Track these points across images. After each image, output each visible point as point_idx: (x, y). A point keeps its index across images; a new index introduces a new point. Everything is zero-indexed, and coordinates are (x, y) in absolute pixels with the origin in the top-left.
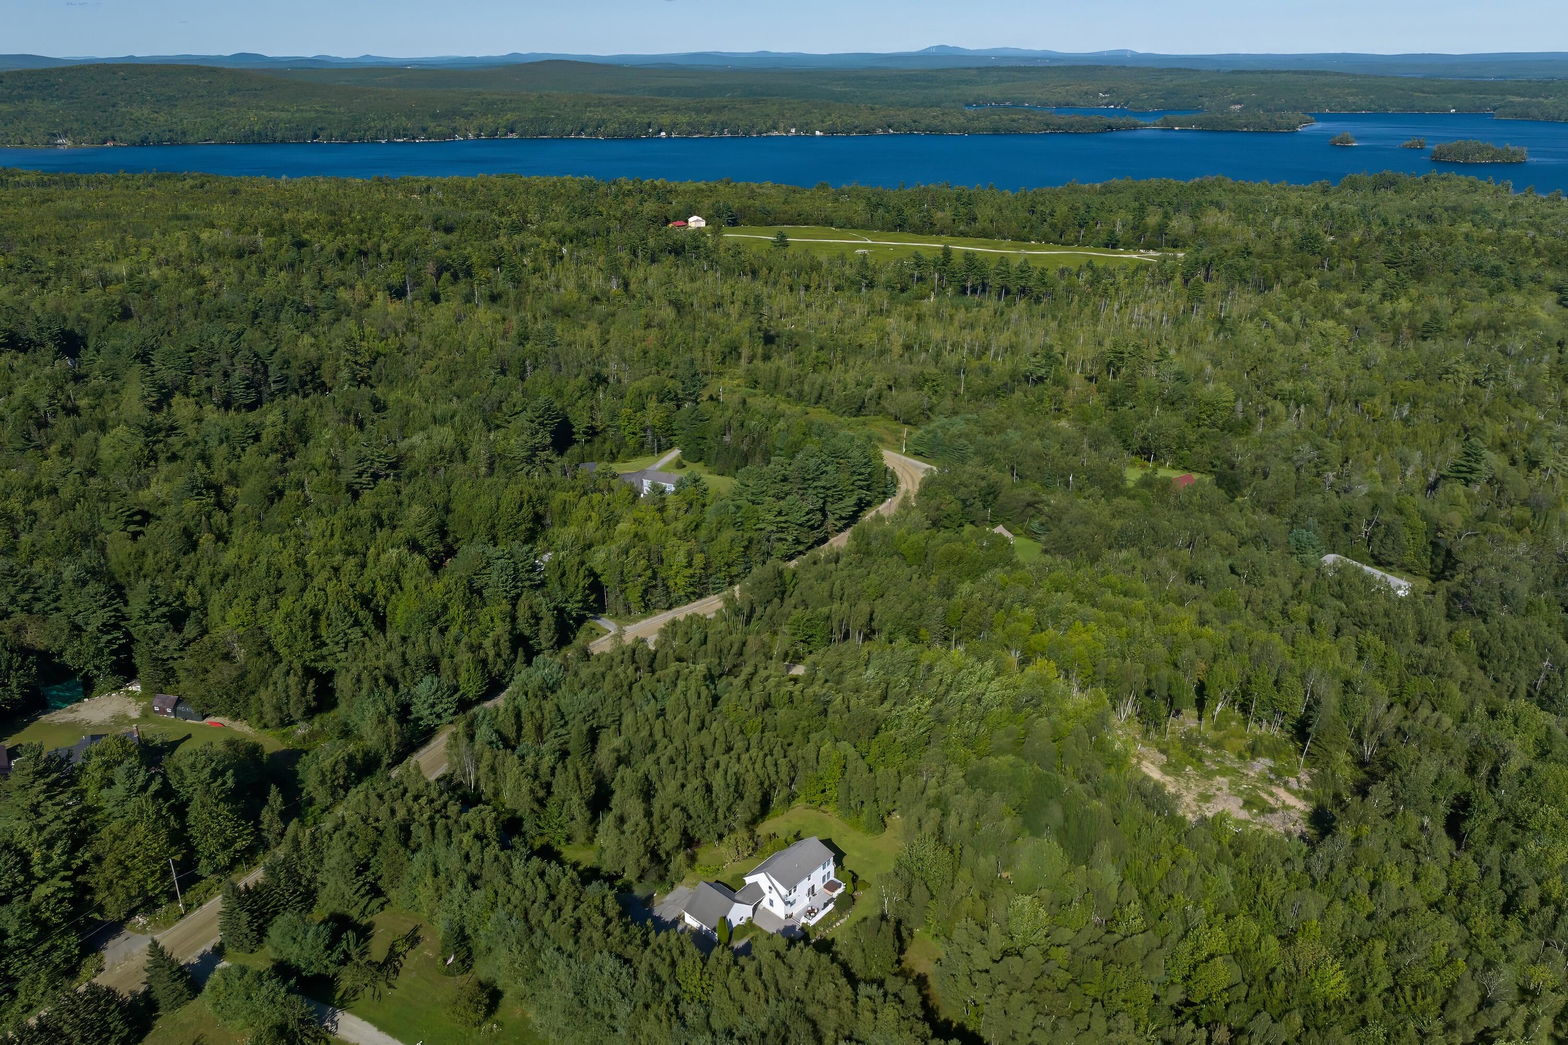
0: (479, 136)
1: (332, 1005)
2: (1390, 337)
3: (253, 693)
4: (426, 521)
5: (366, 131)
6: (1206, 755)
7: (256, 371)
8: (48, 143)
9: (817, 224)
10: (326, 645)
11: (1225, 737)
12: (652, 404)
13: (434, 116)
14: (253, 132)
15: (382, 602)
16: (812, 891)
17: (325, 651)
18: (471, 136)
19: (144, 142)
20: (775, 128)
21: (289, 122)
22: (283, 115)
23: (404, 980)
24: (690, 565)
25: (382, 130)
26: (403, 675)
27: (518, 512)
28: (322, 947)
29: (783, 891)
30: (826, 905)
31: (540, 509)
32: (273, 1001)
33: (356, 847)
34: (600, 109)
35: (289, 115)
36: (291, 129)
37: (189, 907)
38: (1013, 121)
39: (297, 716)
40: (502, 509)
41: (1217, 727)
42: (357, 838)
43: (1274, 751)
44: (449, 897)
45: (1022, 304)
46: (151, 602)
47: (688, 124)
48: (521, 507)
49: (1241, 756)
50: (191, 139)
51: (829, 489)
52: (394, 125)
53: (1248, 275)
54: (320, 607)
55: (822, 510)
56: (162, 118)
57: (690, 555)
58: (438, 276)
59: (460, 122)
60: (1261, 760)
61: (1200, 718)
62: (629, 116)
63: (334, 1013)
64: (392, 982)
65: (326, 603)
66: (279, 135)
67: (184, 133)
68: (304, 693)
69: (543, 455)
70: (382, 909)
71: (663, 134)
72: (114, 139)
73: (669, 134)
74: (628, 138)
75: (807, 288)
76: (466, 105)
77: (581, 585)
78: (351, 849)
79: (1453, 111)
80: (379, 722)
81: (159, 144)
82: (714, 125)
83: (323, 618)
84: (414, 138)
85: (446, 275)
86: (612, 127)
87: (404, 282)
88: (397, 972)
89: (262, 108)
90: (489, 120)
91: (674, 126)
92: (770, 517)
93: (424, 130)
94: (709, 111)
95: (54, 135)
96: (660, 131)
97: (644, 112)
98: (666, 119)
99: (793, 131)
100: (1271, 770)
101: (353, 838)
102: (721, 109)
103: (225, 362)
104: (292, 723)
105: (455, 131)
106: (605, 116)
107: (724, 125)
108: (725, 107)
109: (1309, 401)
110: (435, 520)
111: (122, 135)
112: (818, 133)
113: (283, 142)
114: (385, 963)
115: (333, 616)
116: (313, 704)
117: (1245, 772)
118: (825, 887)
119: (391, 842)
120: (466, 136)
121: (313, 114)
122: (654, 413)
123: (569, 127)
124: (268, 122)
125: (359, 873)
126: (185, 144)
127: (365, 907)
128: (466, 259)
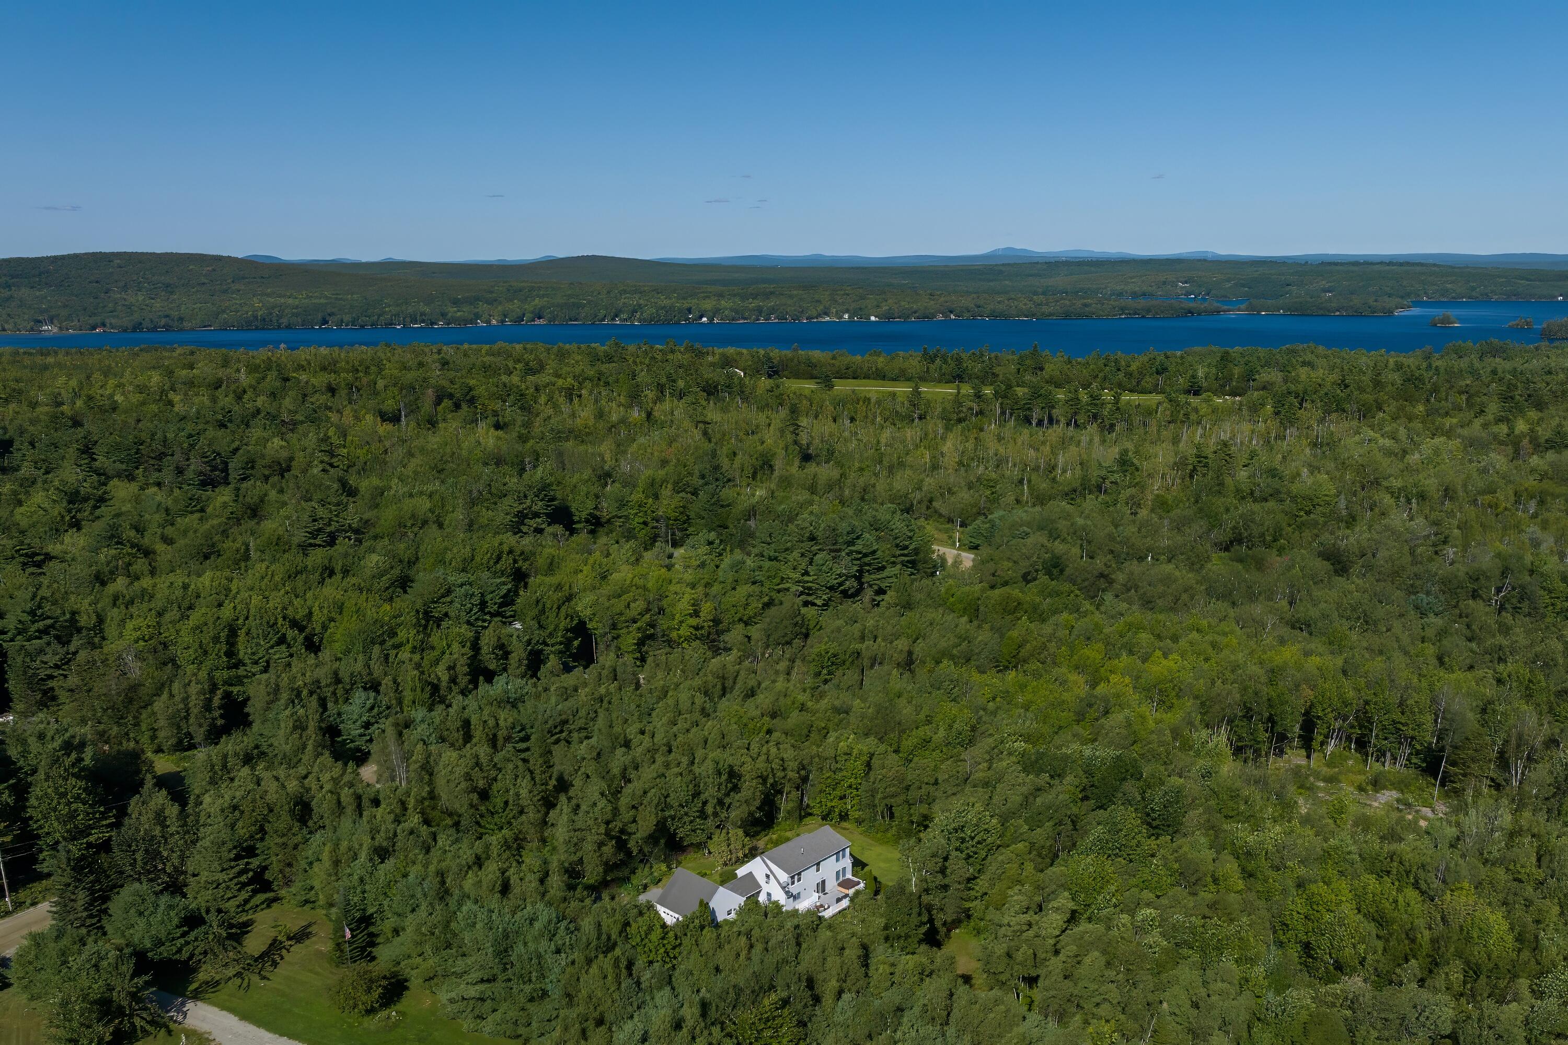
0: (503, 321)
1: (183, 995)
2: (1510, 449)
3: (145, 707)
4: (386, 572)
5: (379, 316)
6: (1318, 787)
7: (214, 469)
8: (32, 329)
9: (867, 377)
10: (244, 665)
11: (1340, 773)
12: (666, 492)
13: (456, 302)
14: (256, 317)
15: (318, 629)
16: (821, 887)
17: (241, 671)
18: (494, 322)
19: (137, 327)
20: (827, 314)
21: (297, 307)
22: (290, 301)
23: (283, 970)
24: (696, 614)
25: (397, 315)
26: (334, 693)
27: (497, 562)
28: (176, 921)
29: (784, 877)
30: (839, 900)
31: (525, 566)
32: (96, 966)
33: (240, 824)
34: (637, 296)
35: (297, 302)
36: (297, 315)
37: (19, 906)
38: (1086, 305)
39: (199, 738)
40: (478, 559)
41: (1329, 765)
42: (242, 812)
43: (1401, 785)
44: (348, 871)
45: (1093, 428)
46: (32, 613)
47: (732, 310)
48: (499, 558)
49: (1361, 789)
50: (187, 325)
51: (865, 555)
52: (410, 310)
53: (1347, 406)
54: (240, 622)
55: (859, 578)
56: (158, 304)
57: (695, 604)
58: (438, 401)
59: (482, 307)
60: (1387, 793)
61: (1308, 757)
62: (667, 302)
63: (183, 1004)
64: (268, 975)
65: (247, 618)
66: (284, 321)
67: (181, 319)
68: (208, 707)
69: (533, 523)
70: (269, 906)
71: (705, 319)
72: (104, 325)
73: (711, 320)
74: (667, 323)
75: (852, 420)
76: (492, 292)
77: (561, 627)
78: (233, 826)
79: (1560, 298)
80: (295, 728)
81: (154, 329)
82: (760, 311)
83: (242, 633)
84: (432, 324)
85: (447, 403)
86: (649, 311)
87: (400, 410)
88: (275, 964)
89: (268, 295)
90: (515, 306)
91: (716, 312)
92: (796, 576)
93: (443, 315)
94: (755, 296)
95: (39, 321)
96: (701, 317)
97: (684, 298)
98: (708, 305)
99: (846, 316)
100: (1398, 801)
101: (237, 813)
102: (768, 295)
103: (178, 457)
104: (192, 747)
105: (478, 316)
106: (641, 302)
107: (772, 311)
108: (772, 293)
109: (1422, 497)
110: (396, 572)
111: (113, 321)
112: (873, 318)
113: (288, 327)
114: (262, 956)
115: (254, 631)
116: (220, 722)
117: (1368, 802)
118: (839, 885)
119: (283, 820)
120: (488, 322)
121: (323, 301)
122: (668, 503)
123: (603, 312)
124: (273, 308)
125: (238, 858)
126: (181, 330)
127: (246, 901)
128: (471, 389)
